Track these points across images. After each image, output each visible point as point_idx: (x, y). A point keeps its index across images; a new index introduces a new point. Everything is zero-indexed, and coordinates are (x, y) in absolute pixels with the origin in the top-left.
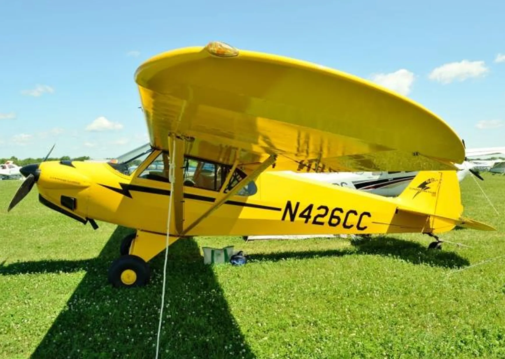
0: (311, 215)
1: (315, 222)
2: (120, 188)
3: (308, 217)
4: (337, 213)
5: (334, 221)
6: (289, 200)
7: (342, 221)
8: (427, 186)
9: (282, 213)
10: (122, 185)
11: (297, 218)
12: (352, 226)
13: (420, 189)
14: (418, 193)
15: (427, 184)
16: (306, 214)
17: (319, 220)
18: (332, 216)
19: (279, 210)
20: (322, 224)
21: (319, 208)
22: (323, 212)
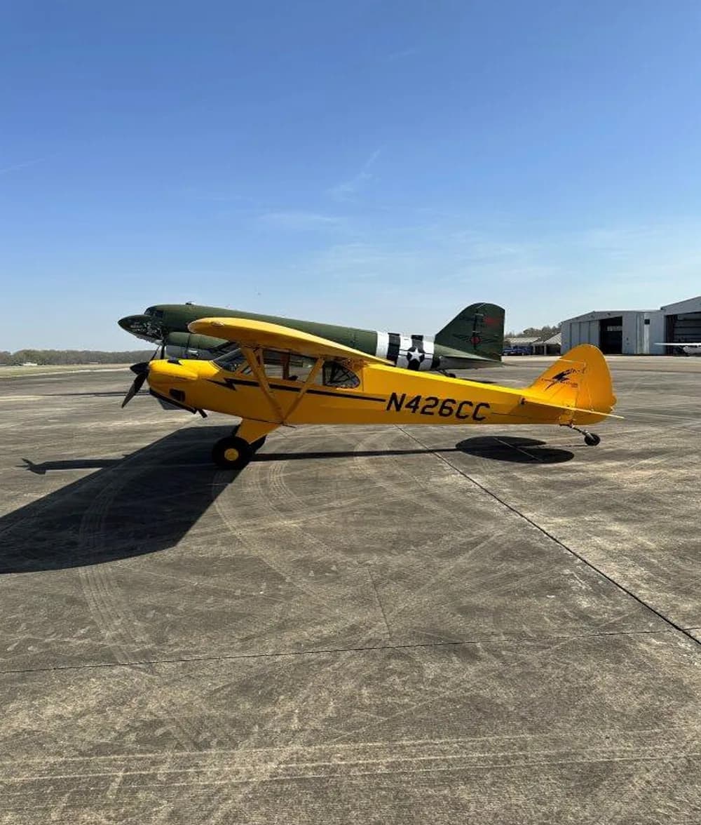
0: (419, 405)
1: (423, 412)
2: (224, 381)
3: (416, 407)
4: (449, 404)
5: (446, 411)
6: (394, 392)
7: (455, 411)
8: (565, 377)
9: (386, 404)
10: (226, 379)
11: (403, 408)
12: (467, 416)
13: (556, 380)
14: (552, 385)
15: (565, 375)
16: (413, 404)
17: (427, 410)
18: (443, 407)
19: (384, 401)
20: (431, 414)
21: (428, 399)
22: (432, 402)
